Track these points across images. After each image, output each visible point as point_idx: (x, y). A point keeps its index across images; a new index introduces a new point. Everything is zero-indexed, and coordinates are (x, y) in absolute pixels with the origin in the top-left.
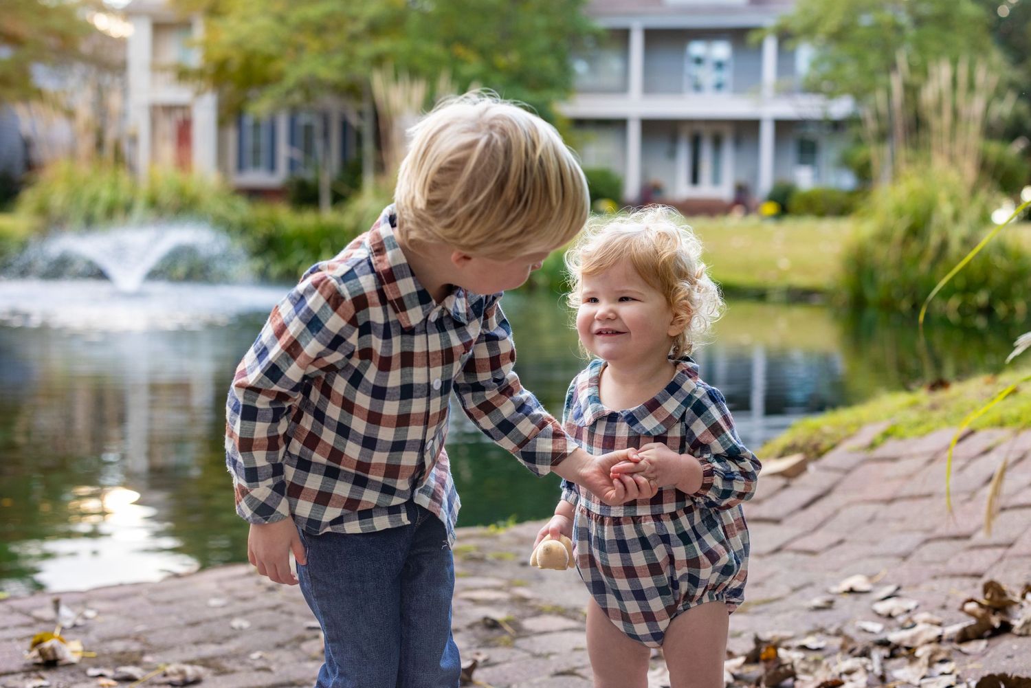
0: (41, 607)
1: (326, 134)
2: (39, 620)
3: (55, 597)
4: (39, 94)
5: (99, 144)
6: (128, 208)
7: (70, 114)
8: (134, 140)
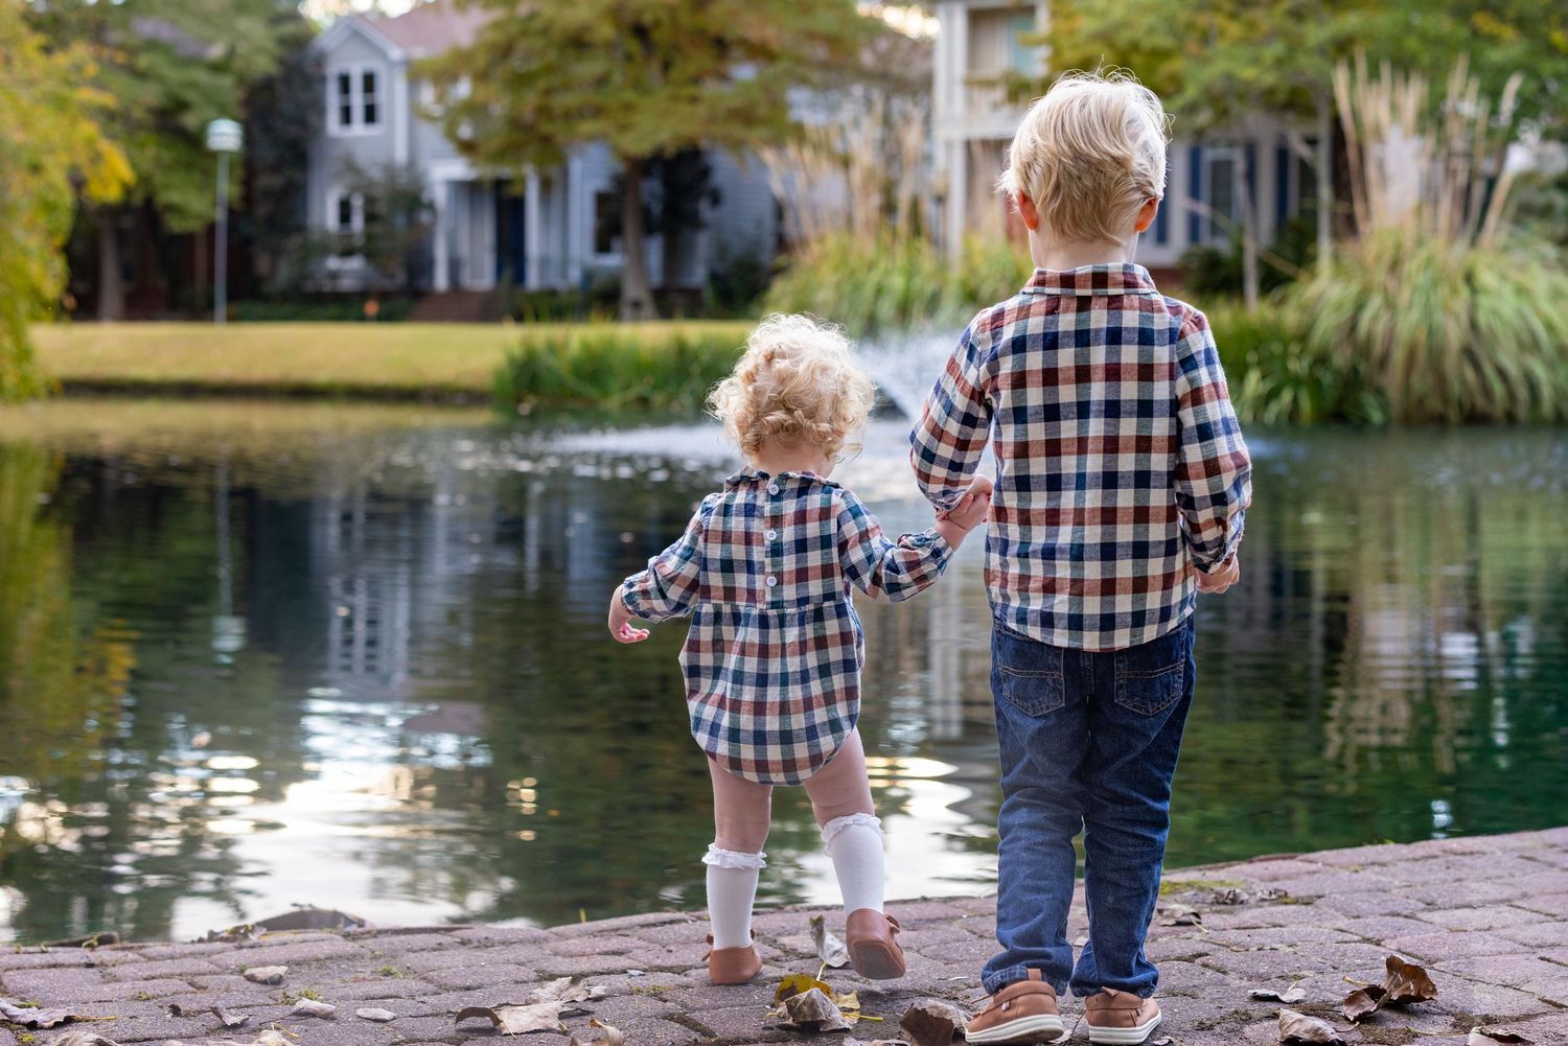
0: (795, 932)
1: (1251, 176)
2: (790, 952)
3: (816, 915)
4: (799, 133)
5: (889, 208)
6: (933, 304)
7: (845, 162)
8: (941, 200)
